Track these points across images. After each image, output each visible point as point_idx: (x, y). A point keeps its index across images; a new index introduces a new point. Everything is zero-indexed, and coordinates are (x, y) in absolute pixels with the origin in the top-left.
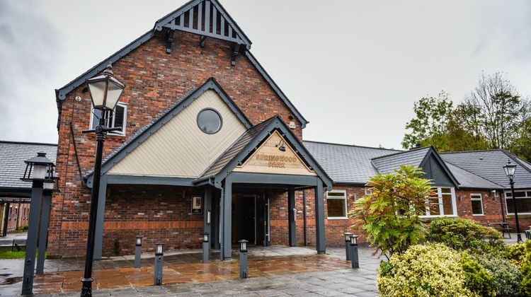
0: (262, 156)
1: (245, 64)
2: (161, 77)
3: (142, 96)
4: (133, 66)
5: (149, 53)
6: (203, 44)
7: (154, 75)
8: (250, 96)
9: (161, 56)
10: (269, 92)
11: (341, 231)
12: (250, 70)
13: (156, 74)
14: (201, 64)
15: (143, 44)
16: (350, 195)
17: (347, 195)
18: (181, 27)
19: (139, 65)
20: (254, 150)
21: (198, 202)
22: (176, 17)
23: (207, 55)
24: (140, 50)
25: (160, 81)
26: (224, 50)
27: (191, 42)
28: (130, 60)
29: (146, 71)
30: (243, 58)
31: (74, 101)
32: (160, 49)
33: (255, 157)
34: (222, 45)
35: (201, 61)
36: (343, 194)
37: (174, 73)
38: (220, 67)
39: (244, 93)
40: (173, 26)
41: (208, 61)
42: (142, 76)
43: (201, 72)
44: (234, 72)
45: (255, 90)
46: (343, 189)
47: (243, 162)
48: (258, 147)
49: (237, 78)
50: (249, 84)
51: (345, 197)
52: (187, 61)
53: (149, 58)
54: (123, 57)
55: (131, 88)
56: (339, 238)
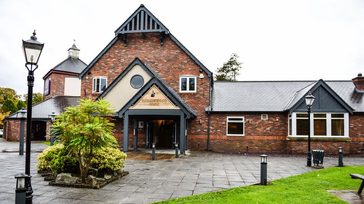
0: (146, 100)
1: (170, 43)
2: (123, 60)
3: (114, 72)
4: (109, 57)
5: (116, 49)
6: (144, 37)
7: (119, 60)
8: (173, 62)
9: (122, 49)
10: (185, 57)
11: (238, 144)
12: (173, 46)
13: (120, 59)
14: (144, 48)
15: (113, 45)
16: (247, 120)
17: (245, 120)
18: (128, 31)
19: (112, 56)
20: (140, 97)
21: (141, 124)
22: (124, 27)
23: (147, 42)
24: (112, 48)
25: (122, 63)
26: (156, 37)
27: (138, 37)
28: (107, 54)
29: (115, 58)
30: (169, 39)
31: (85, 79)
32: (122, 45)
33: (141, 101)
34: (156, 34)
35: (144, 46)
36: (242, 119)
37: (129, 57)
38: (155, 48)
39: (169, 61)
40: (123, 32)
41: (147, 45)
42: (113, 62)
43: (144, 53)
44: (163, 49)
45: (176, 57)
46: (241, 116)
47: (134, 103)
48: (143, 95)
49: (165, 52)
50: (172, 54)
51: (243, 121)
52: (136, 48)
53: (117, 51)
54: (104, 54)
55: (109, 69)
56: (235, 148)
